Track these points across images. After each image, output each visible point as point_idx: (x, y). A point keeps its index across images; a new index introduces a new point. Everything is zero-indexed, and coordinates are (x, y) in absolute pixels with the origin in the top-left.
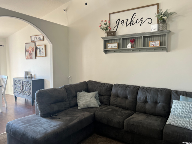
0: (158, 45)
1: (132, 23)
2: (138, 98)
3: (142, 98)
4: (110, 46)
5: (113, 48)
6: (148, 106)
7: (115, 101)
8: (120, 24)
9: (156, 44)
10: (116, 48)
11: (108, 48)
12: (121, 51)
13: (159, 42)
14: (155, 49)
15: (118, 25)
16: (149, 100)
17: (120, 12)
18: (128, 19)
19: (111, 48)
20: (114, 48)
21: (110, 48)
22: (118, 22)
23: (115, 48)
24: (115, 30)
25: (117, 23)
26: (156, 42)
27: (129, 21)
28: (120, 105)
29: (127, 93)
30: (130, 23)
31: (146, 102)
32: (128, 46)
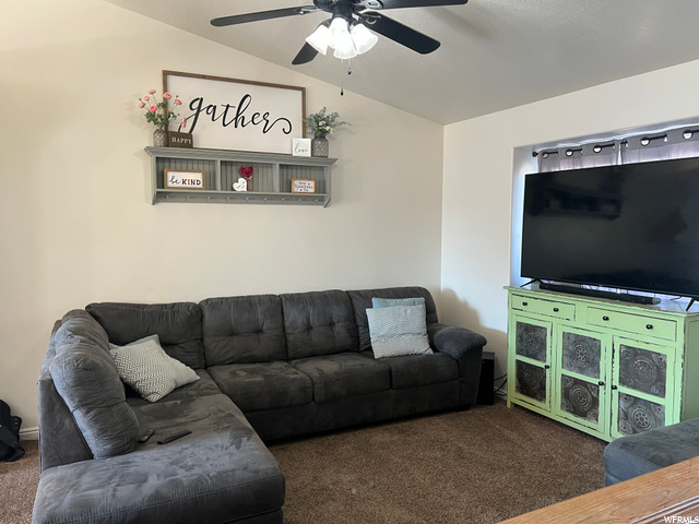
0: (312, 190)
1: (239, 120)
2: (287, 324)
3: (300, 321)
4: (176, 179)
5: (187, 186)
6: (318, 337)
7: (226, 350)
8: (203, 114)
9: (304, 186)
10: (201, 186)
11: (170, 184)
12: (214, 198)
13: (312, 184)
14: (304, 199)
15: (197, 115)
16: (314, 321)
17: (204, 77)
18: (228, 106)
19: (181, 185)
20: (190, 186)
21: (175, 185)
22: (197, 106)
23: (196, 186)
24: (186, 130)
25: (192, 109)
26: (308, 182)
27: (232, 113)
28: (246, 355)
29: (260, 317)
30: (236, 118)
31: (309, 328)
32: (235, 186)
